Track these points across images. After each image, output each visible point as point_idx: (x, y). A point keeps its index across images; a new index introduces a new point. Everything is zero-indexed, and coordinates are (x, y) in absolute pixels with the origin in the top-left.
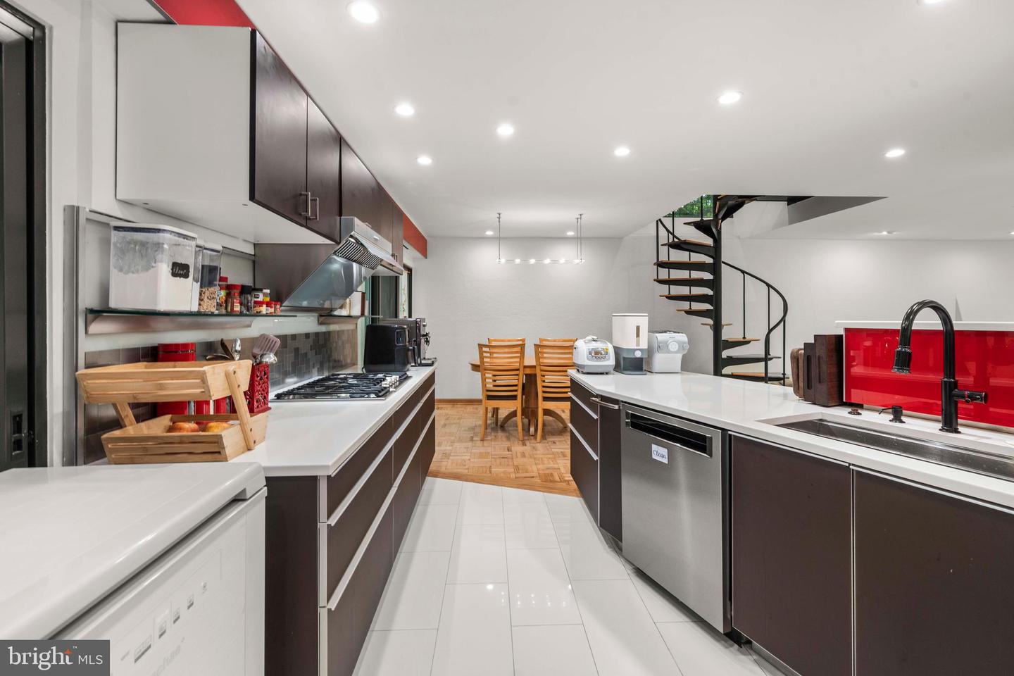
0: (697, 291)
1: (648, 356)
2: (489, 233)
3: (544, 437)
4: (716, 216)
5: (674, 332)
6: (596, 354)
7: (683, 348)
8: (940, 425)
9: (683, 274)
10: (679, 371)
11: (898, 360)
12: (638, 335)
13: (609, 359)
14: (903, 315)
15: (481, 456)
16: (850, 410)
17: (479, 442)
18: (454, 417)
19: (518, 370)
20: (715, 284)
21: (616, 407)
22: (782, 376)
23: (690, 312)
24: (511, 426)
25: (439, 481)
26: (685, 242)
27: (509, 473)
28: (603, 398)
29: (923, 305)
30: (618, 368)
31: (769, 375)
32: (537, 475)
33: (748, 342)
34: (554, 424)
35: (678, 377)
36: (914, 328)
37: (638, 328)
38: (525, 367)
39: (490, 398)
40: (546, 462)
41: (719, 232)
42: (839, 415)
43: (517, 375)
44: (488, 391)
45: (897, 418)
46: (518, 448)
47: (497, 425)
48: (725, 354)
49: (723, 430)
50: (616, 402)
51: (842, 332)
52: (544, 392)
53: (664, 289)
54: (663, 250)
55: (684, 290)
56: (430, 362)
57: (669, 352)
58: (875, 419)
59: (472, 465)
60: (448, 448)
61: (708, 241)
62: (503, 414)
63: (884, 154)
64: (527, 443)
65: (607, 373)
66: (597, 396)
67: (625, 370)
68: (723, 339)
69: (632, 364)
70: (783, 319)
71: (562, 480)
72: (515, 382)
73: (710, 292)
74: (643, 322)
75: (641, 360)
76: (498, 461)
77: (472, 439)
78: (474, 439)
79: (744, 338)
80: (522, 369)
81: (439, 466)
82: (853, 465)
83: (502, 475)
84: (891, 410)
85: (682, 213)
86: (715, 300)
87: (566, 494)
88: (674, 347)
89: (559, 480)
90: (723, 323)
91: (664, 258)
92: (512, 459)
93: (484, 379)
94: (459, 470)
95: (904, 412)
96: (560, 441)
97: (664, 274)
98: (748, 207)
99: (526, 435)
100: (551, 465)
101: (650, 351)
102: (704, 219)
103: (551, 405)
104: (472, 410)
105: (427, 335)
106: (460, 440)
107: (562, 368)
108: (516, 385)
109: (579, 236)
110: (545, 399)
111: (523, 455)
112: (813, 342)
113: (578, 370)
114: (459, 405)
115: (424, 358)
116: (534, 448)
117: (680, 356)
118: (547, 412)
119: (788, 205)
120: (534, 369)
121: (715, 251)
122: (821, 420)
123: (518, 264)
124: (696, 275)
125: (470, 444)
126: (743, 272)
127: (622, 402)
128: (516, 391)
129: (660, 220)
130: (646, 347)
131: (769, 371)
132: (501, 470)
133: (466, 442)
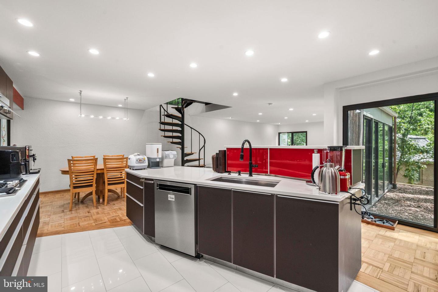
0: (175, 134)
1: (162, 160)
2: (72, 100)
3: (108, 203)
4: (182, 106)
5: (172, 151)
6: (140, 161)
7: (175, 157)
8: (249, 175)
9: (170, 128)
10: (173, 165)
11: (241, 157)
12: (158, 152)
13: (146, 163)
14: (242, 144)
15: (71, 219)
16: (228, 173)
17: (68, 212)
18: (47, 202)
19: (93, 171)
20: (182, 132)
21: (153, 182)
22: (204, 165)
23: (172, 143)
24: (87, 201)
25: (44, 238)
26: (172, 115)
27: (92, 223)
28: (146, 179)
29: (246, 141)
30: (149, 166)
31: (200, 165)
32: (108, 221)
33: (193, 154)
34: (112, 196)
35: (173, 168)
36: (244, 148)
37: (158, 149)
38: (98, 170)
39: (75, 188)
40: (111, 214)
41: (184, 112)
42: (225, 175)
43: (93, 174)
44: (74, 184)
45: (239, 175)
46: (94, 211)
47: (78, 201)
48: (185, 158)
49: (195, 184)
50: (152, 180)
51: (226, 149)
52: (108, 181)
53: (163, 133)
54: (163, 117)
55: (170, 134)
56: (37, 171)
57: (170, 158)
58: (234, 175)
59: (65, 225)
60: (47, 219)
61: (180, 115)
62: (82, 195)
63: (233, 94)
64: (99, 207)
65: (144, 169)
66: (143, 179)
67: (152, 167)
68: (185, 153)
69: (155, 164)
70: (204, 146)
71: (121, 220)
72: (92, 178)
73: (180, 135)
74: (160, 146)
75: (159, 162)
76: (83, 219)
77: (63, 211)
78: (65, 211)
79: (191, 152)
80: (95, 171)
81: (42, 230)
82: (232, 189)
83: (87, 225)
84: (238, 172)
85: (171, 103)
86: (182, 138)
87: (124, 226)
88: (172, 156)
89: (120, 220)
90: (185, 147)
91: (163, 121)
92: (92, 216)
93: (71, 179)
94: (57, 229)
95: (241, 172)
96: (117, 203)
97: (163, 127)
98: (194, 104)
99: (98, 204)
100: (115, 214)
101: (162, 159)
102: (179, 107)
103: (112, 187)
104: (60, 196)
105: (34, 155)
106: (55, 213)
107: (119, 169)
108: (92, 179)
109: (126, 107)
110: (109, 184)
111: (98, 213)
112: (218, 152)
113: (130, 168)
114: (50, 195)
115: (31, 169)
116: (103, 209)
117: (173, 160)
118: (110, 191)
119: (205, 105)
120: (103, 170)
121: (182, 119)
122: (221, 177)
123: (92, 118)
124: (175, 128)
125: (62, 214)
126: (191, 128)
127: (155, 179)
128: (92, 182)
129: (161, 105)
130: (161, 157)
131: (200, 164)
132: (86, 223)
133: (59, 213)
